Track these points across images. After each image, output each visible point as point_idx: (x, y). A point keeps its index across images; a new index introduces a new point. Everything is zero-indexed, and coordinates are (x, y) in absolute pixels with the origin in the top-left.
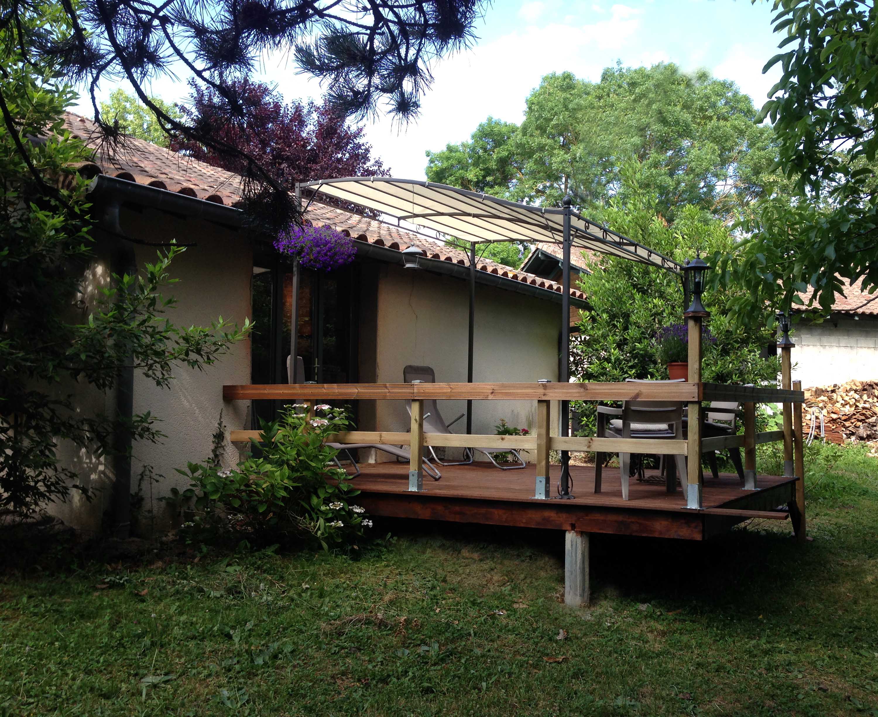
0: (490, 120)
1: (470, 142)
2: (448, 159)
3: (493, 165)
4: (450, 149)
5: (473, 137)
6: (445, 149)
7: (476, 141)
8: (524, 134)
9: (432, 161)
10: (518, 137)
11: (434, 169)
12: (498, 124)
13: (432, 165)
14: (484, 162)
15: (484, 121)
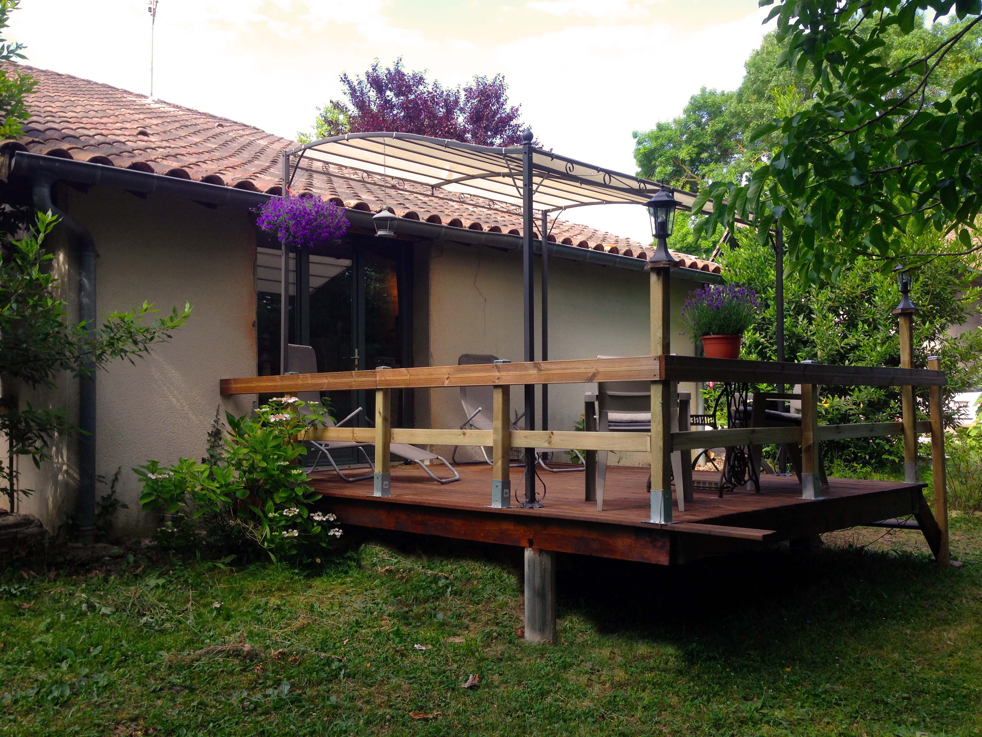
0: (703, 90)
1: (683, 116)
2: (657, 138)
3: (708, 140)
4: (660, 128)
5: (685, 111)
6: (655, 128)
7: (689, 116)
8: (740, 101)
9: (639, 143)
10: (733, 106)
11: (642, 151)
12: (713, 93)
13: (640, 147)
14: (697, 138)
15: (697, 92)
